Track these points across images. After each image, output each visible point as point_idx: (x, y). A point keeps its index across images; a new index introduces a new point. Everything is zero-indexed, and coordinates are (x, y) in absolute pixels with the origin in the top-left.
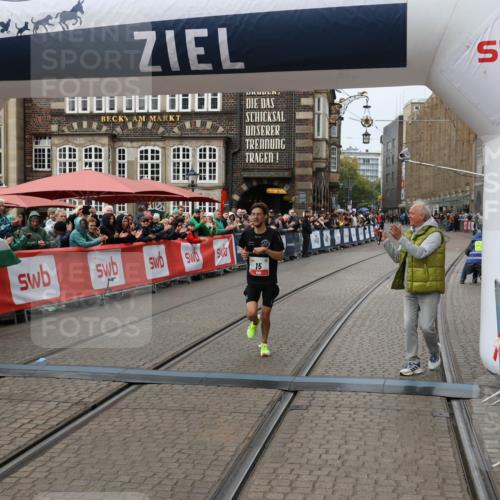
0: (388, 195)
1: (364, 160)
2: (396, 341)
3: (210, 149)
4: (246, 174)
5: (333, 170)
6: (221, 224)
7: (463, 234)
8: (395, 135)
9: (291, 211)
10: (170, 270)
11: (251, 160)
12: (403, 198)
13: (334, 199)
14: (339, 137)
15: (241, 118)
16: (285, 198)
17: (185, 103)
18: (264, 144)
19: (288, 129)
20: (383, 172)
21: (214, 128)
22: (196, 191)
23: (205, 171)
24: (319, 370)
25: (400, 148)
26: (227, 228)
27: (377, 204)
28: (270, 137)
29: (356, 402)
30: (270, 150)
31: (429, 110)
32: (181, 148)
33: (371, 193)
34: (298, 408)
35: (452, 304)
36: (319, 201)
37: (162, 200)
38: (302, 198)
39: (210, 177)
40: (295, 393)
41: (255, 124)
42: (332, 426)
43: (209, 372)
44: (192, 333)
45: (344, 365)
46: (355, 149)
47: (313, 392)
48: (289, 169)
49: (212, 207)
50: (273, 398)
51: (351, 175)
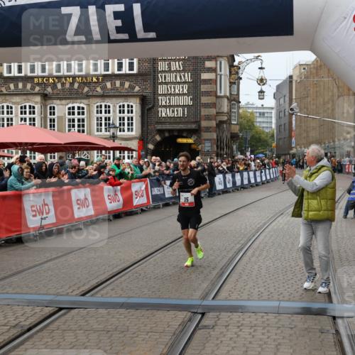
0: (281, 143)
1: (260, 113)
2: (289, 269)
3: (128, 106)
4: (159, 127)
5: (233, 122)
6: (138, 170)
7: (345, 175)
8: (286, 91)
9: (198, 158)
11: (164, 115)
12: (293, 145)
13: (235, 147)
14: (238, 94)
15: (154, 79)
16: (193, 146)
17: (107, 67)
18: (174, 101)
19: (195, 87)
20: (277, 123)
21: (132, 87)
22: (116, 141)
23: (124, 124)
24: (223, 294)
25: (291, 103)
26: (144, 173)
27: (272, 150)
28: (179, 95)
29: (256, 322)
30: (179, 106)
31: (315, 71)
32: (103, 105)
33: (266, 141)
34: (205, 327)
35: (337, 236)
36: (222, 149)
37: (87, 149)
38: (207, 146)
39: (128, 129)
40: (203, 314)
41: (166, 83)
42: (235, 342)
43: (129, 297)
44: (113, 264)
45: (244, 289)
46: (252, 104)
47: (218, 313)
48: (196, 122)
49: (130, 155)
50: (184, 319)
51: (249, 126)
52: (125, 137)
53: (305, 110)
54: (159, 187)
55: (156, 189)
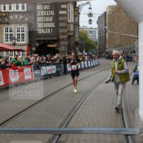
0: (101, 46)
1: (90, 31)
2: (104, 111)
3: (22, 28)
4: (38, 39)
5: (76, 36)
6: (27, 61)
8: (103, 20)
10: (4, 82)
11: (40, 32)
12: (107, 48)
13: (77, 49)
14: (78, 22)
15: (35, 14)
16: (56, 48)
17: (10, 8)
18: (46, 25)
19: (56, 19)
20: (98, 36)
21: (23, 18)
22: (16, 46)
23: (20, 37)
24: (70, 124)
25: (105, 25)
26: (30, 63)
27: (96, 50)
28: (48, 22)
30: (48, 28)
31: (117, 10)
32: (9, 27)
33: (93, 45)
34: (61, 142)
35: (128, 93)
36: (71, 50)
38: (63, 49)
39: (22, 40)
40: (60, 135)
41: (41, 16)
43: (22, 127)
44: (14, 110)
45: (81, 122)
46: (86, 27)
47: (68, 135)
48: (57, 36)
49: (23, 53)
50: (50, 137)
51: (85, 38)
52: (21, 44)
53: (113, 29)
54: (38, 70)
55: (36, 71)
